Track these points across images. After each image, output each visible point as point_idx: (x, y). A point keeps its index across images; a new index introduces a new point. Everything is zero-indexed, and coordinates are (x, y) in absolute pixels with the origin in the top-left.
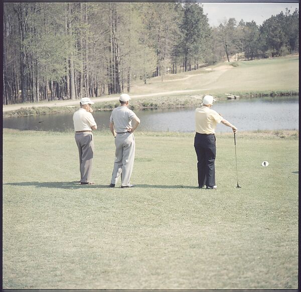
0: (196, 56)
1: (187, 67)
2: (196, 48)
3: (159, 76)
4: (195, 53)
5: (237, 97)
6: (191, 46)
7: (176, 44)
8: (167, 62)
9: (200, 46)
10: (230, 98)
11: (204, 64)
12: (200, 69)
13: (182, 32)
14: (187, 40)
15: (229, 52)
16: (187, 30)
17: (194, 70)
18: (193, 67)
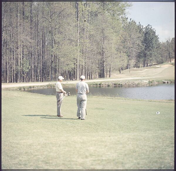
0: (150, 58)
1: (145, 65)
2: (151, 54)
3: (128, 69)
4: (151, 57)
5: (169, 82)
6: (148, 53)
7: (139, 51)
8: (133, 62)
9: (153, 53)
10: (165, 83)
11: (156, 63)
12: (153, 66)
13: (143, 45)
14: (146, 49)
15: (171, 57)
16: (146, 44)
17: (150, 67)
18: (149, 65)
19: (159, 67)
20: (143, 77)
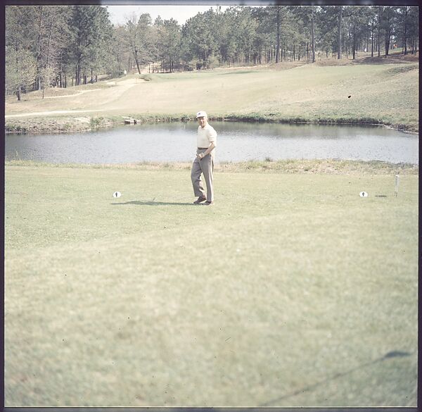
0: (92, 64)
1: (80, 79)
2: (92, 53)
3: (40, 91)
4: (92, 61)
5: (138, 121)
6: (86, 50)
7: (63, 46)
8: (50, 72)
9: (98, 50)
10: (128, 123)
11: (106, 76)
12: (99, 83)
13: (73, 30)
14: (79, 41)
15: (139, 61)
16: (80, 28)
17: (91, 84)
18: (89, 79)
19: (113, 86)
20: (76, 110)
